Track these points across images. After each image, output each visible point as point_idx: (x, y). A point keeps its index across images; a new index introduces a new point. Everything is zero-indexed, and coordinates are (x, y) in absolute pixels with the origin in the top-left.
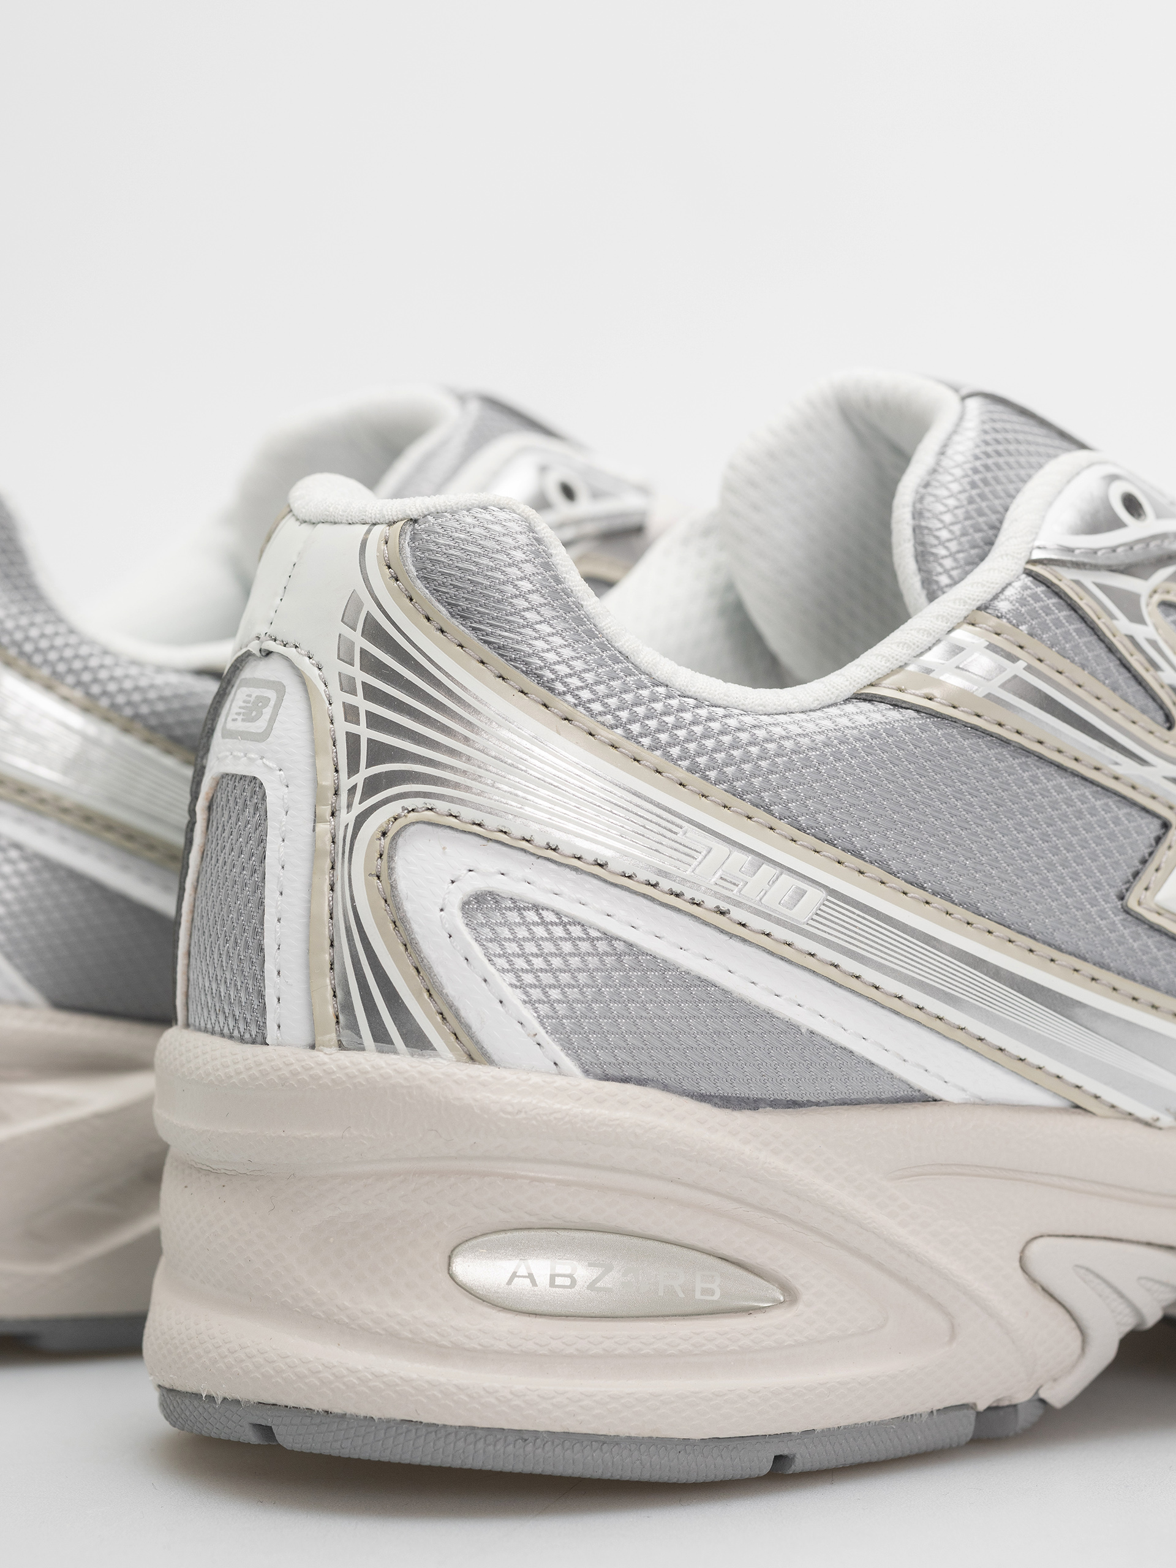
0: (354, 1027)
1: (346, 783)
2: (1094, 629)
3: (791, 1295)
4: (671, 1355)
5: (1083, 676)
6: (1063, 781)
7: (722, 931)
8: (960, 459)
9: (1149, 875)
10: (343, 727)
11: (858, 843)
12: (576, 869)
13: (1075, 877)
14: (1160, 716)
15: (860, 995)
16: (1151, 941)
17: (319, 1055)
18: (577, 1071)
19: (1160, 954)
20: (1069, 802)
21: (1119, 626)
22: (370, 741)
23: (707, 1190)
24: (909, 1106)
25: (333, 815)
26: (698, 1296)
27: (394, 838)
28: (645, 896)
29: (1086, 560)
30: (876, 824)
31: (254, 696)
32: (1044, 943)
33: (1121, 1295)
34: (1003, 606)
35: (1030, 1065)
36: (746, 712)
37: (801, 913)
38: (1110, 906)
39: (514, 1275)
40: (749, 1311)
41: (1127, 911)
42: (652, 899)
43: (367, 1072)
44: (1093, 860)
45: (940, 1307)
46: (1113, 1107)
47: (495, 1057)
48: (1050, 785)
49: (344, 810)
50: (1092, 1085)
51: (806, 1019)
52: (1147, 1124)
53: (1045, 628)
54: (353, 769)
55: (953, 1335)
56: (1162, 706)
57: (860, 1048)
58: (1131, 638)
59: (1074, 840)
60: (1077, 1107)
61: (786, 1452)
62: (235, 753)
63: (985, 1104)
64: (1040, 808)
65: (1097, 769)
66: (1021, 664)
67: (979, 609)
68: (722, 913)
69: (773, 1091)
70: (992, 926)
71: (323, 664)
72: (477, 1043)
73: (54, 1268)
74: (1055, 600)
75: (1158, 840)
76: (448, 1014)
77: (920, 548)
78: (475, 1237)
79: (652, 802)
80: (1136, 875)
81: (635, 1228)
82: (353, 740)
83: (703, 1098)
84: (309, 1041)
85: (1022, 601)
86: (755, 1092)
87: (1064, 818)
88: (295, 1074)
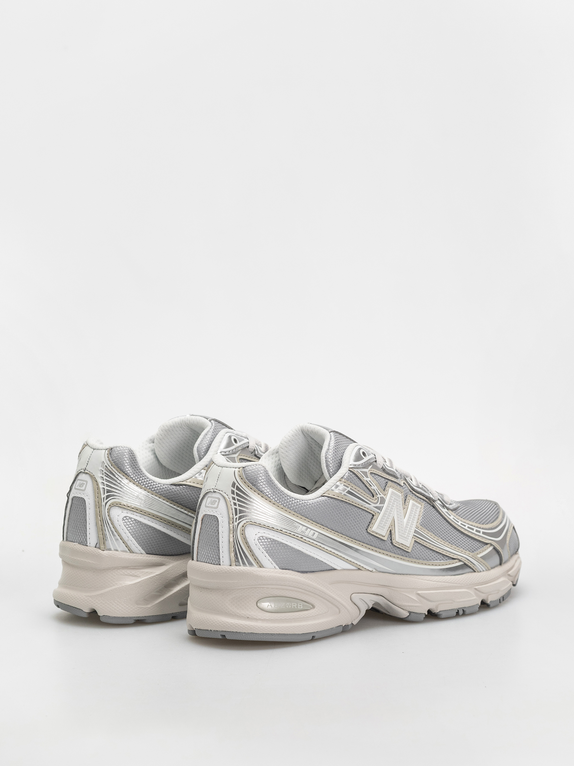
0: (239, 562)
1: (235, 517)
2: (361, 480)
3: (314, 607)
4: (287, 619)
5: (359, 489)
6: (356, 509)
7: (302, 541)
8: (332, 444)
9: (371, 525)
10: (233, 507)
11: (323, 523)
12: (277, 531)
13: (359, 527)
14: (372, 495)
15: (324, 551)
16: (371, 537)
17: (233, 567)
18: (278, 568)
19: (373, 540)
20: (357, 513)
21: (365, 479)
22: (239, 509)
23: (300, 589)
24: (332, 571)
25: (233, 523)
26: (299, 608)
27: (245, 527)
28: (289, 536)
29: (358, 467)
30: (326, 519)
31: (213, 500)
32: (354, 539)
33: (366, 603)
34: (345, 477)
35: (352, 562)
36: (303, 500)
37: (315, 537)
38: (365, 531)
39: (268, 606)
40: (307, 610)
41: (367, 532)
42: (290, 536)
43: (242, 570)
44: (362, 523)
45: (338, 607)
46: (365, 568)
47: (264, 566)
48: (354, 510)
49: (235, 522)
50: (362, 565)
51: (315, 556)
52: (371, 571)
53: (353, 480)
54: (236, 515)
55: (340, 613)
56: (372, 493)
57: (324, 561)
58: (367, 481)
59: (359, 520)
60: (359, 569)
61: (314, 635)
62: (210, 511)
63: (344, 570)
64: (353, 514)
65: (362, 506)
66: (349, 488)
67: (341, 478)
68: (302, 538)
69: (310, 570)
70: (346, 537)
71: (228, 494)
72: (261, 564)
73: (149, 606)
74: (354, 475)
75: (372, 518)
76: (256, 559)
77: (327, 465)
78: (261, 599)
79: (289, 518)
80: (369, 525)
81: (288, 596)
82: (236, 509)
83: (298, 572)
84: (230, 564)
85: (349, 476)
86: (307, 570)
87: (357, 516)
88: (228, 571)
